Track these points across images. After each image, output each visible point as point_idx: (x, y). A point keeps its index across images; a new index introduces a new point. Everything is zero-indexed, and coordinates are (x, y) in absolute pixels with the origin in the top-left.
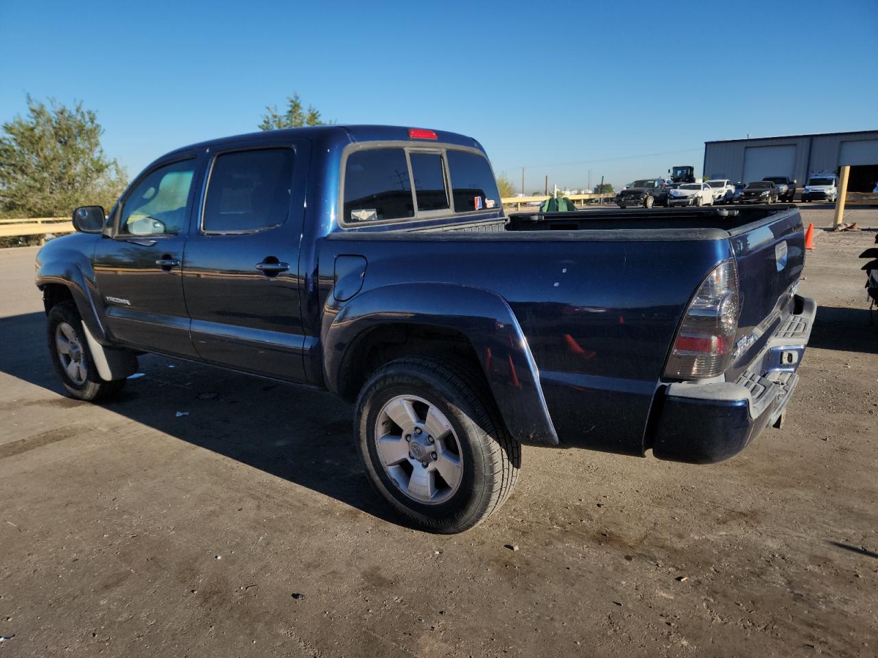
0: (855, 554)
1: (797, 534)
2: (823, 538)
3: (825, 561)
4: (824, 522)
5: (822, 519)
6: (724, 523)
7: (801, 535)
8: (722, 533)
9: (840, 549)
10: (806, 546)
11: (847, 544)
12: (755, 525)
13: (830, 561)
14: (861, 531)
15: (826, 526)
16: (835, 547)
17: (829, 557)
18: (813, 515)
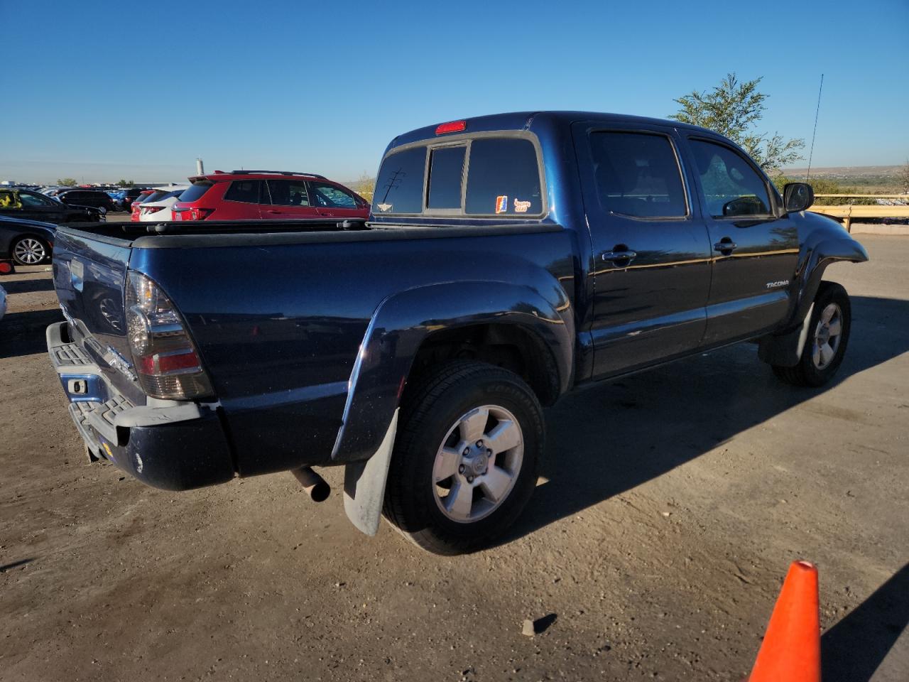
0: (10, 563)
1: (69, 548)
2: (44, 558)
3: (34, 542)
4: (51, 573)
5: (56, 575)
6: (134, 521)
7: (66, 548)
8: (128, 513)
9: (25, 558)
10: (55, 543)
11: (20, 567)
12: (110, 533)
13: (30, 544)
14: (11, 587)
15: (48, 570)
16: (29, 558)
17: (32, 547)
18: (66, 574)
